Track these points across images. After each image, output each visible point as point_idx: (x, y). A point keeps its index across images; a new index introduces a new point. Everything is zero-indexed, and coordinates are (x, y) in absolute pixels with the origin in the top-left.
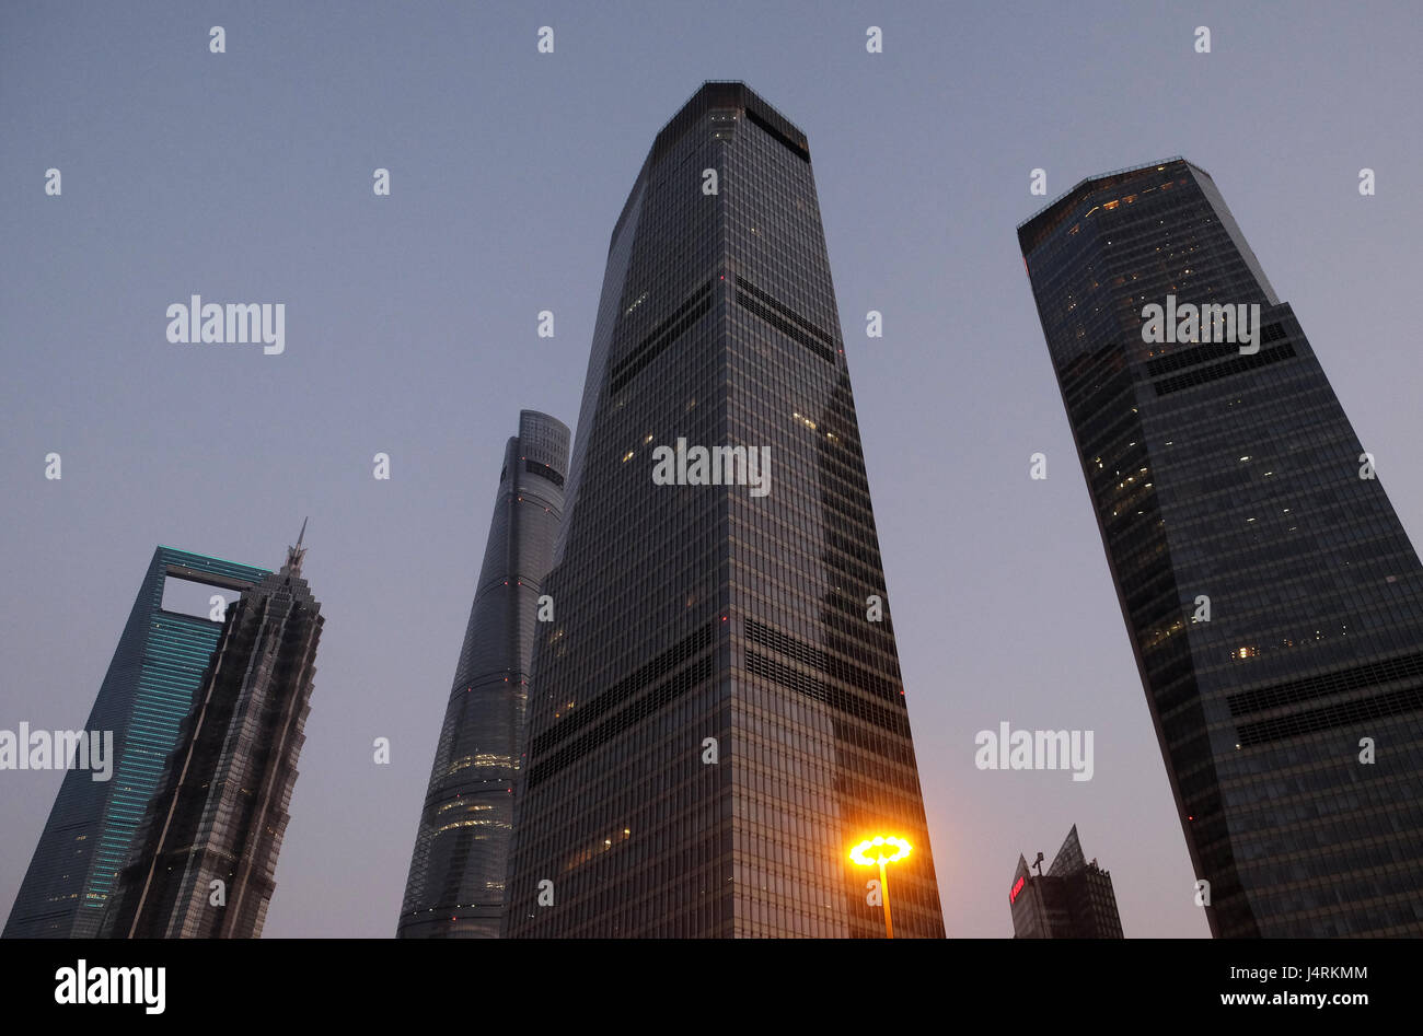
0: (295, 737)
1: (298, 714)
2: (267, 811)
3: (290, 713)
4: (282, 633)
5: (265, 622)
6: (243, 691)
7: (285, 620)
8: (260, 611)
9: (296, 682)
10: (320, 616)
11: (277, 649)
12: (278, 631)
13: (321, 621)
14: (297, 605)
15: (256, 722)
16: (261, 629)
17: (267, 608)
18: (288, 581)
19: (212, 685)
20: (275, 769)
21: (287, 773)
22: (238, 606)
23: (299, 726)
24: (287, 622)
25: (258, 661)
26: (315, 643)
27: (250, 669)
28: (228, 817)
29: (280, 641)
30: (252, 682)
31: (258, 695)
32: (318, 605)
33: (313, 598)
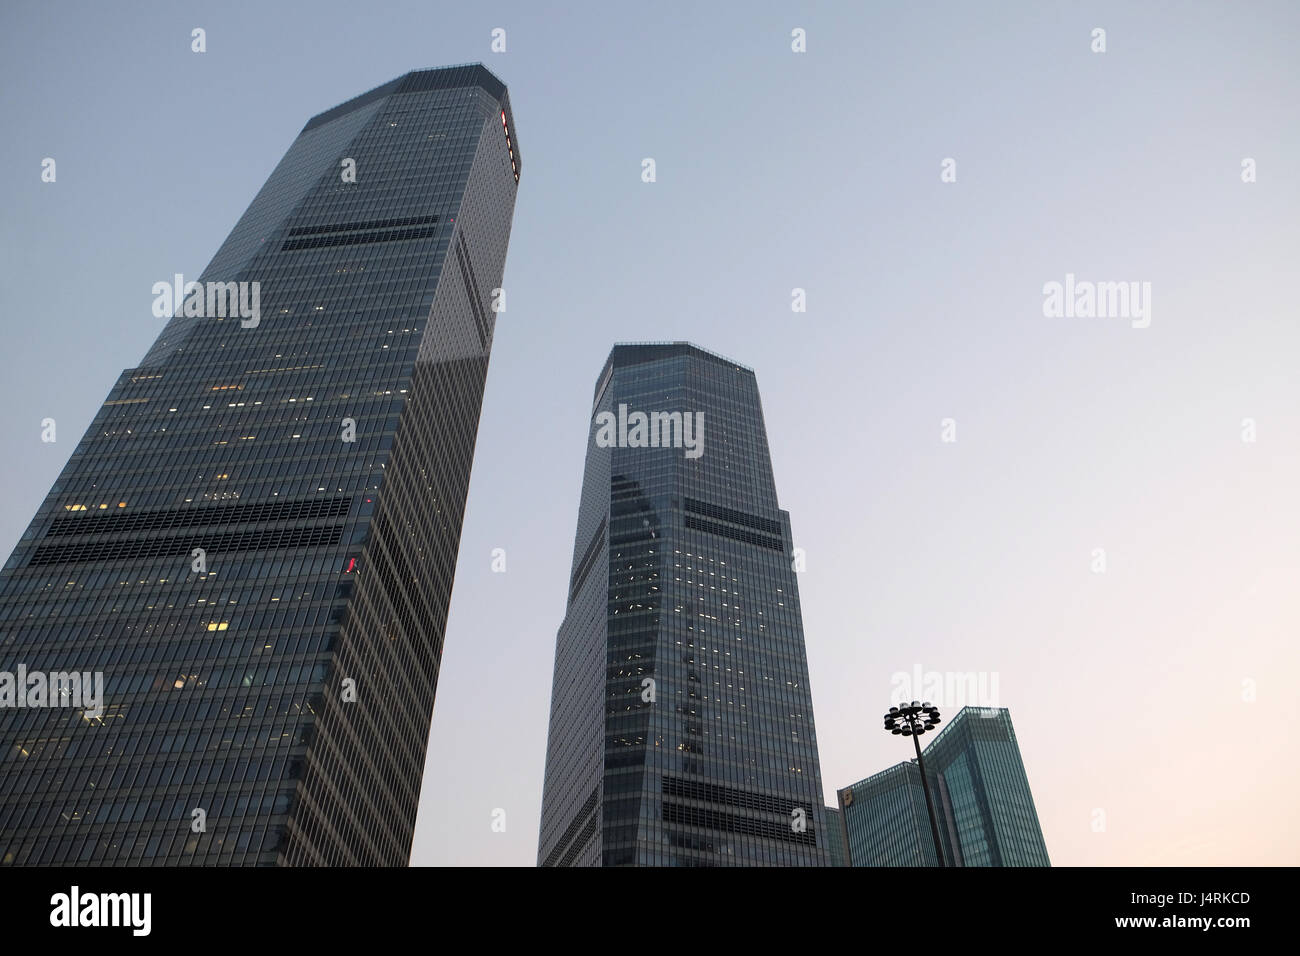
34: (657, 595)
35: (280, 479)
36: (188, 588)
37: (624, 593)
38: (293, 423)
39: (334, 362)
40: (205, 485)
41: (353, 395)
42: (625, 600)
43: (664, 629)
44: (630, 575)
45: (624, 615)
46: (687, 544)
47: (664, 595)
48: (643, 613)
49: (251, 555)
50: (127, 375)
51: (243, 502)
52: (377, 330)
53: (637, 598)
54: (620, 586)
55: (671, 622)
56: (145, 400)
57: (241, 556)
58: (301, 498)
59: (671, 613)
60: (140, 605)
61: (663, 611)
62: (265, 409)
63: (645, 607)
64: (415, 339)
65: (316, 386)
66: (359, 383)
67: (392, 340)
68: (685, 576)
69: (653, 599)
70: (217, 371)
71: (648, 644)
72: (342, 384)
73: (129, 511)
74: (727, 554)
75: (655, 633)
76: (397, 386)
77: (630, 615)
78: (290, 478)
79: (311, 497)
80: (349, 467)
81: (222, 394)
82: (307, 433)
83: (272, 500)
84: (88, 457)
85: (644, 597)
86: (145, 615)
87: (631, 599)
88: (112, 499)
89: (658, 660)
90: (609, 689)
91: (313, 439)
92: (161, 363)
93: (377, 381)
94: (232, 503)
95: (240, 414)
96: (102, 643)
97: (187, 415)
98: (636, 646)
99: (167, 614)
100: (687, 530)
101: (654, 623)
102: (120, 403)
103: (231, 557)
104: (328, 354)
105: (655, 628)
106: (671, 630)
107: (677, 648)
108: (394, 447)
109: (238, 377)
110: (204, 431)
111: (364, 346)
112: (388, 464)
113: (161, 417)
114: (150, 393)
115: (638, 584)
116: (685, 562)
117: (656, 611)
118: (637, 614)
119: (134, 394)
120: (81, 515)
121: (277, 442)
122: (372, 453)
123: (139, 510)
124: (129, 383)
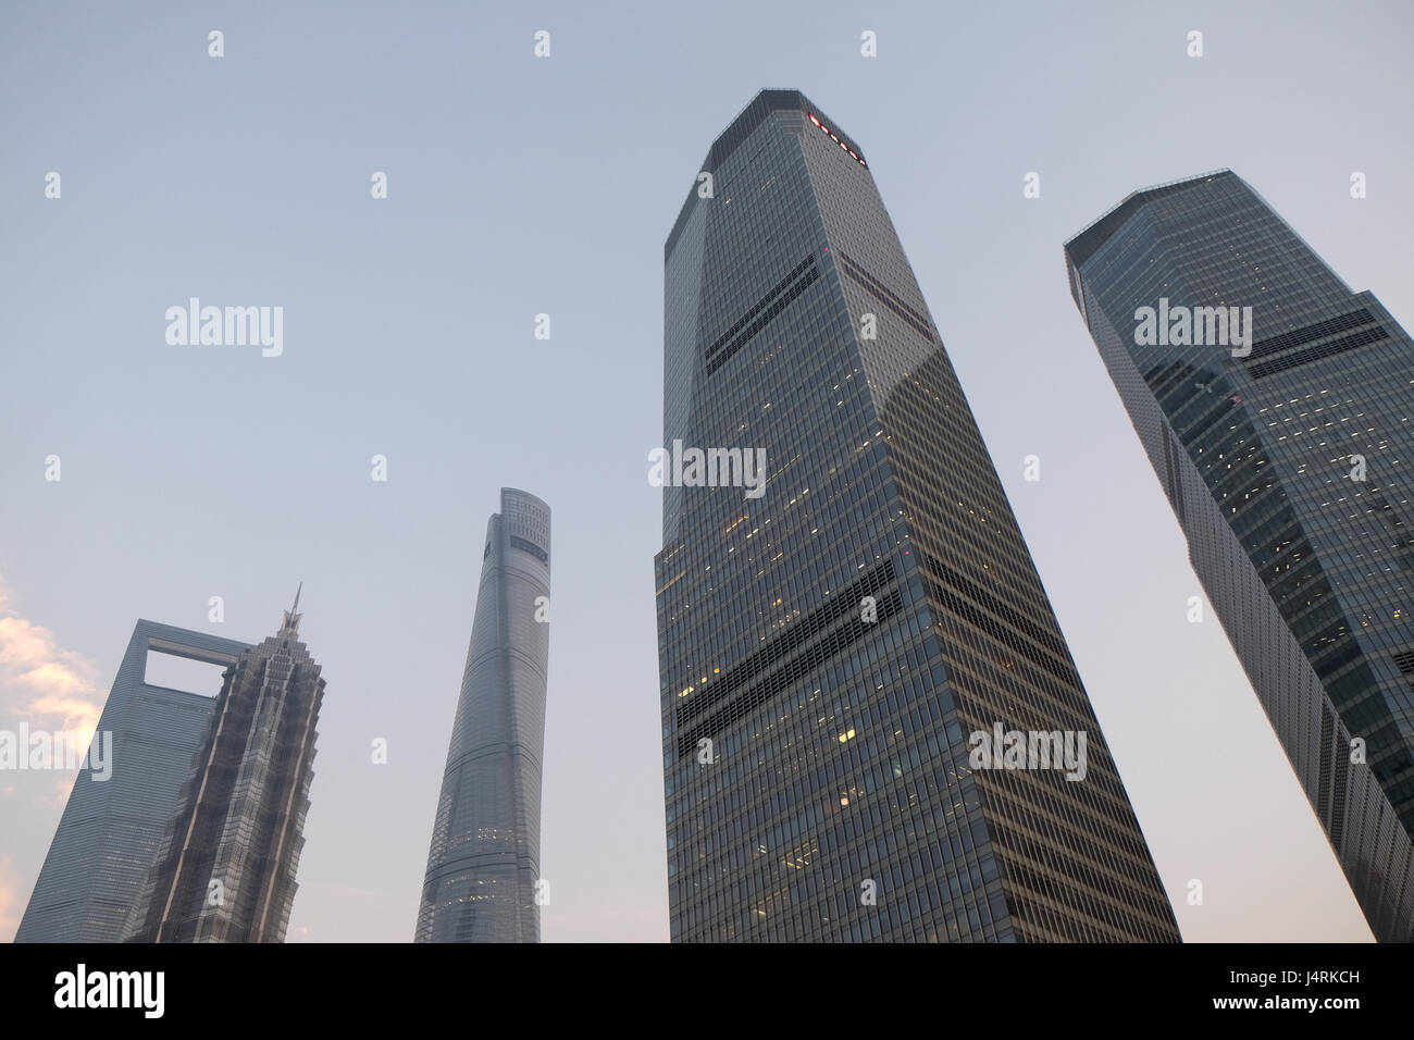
0: (301, 803)
1: (303, 780)
2: (276, 876)
3: (296, 776)
4: (284, 694)
5: (265, 685)
6: (247, 753)
7: (286, 683)
8: (261, 674)
9: (300, 744)
10: (321, 680)
11: (279, 712)
12: (280, 692)
13: (323, 684)
14: (297, 669)
15: (262, 785)
16: (263, 690)
17: (268, 670)
18: (286, 645)
19: (214, 748)
20: (283, 834)
21: (295, 840)
22: (237, 667)
23: (304, 791)
24: (288, 685)
25: (261, 722)
26: (318, 706)
27: (253, 731)
28: (237, 883)
29: (282, 703)
30: (256, 744)
31: (262, 757)
32: (319, 668)
33: (313, 661)
34: (1266, 469)
35: (823, 577)
36: (805, 714)
37: (1230, 487)
38: (804, 522)
39: (805, 446)
40: (767, 618)
41: (838, 466)
42: (1234, 493)
43: (1297, 499)
44: (1225, 464)
45: (1244, 509)
46: (1268, 396)
47: (1275, 463)
48: (1263, 495)
49: (838, 658)
50: (659, 559)
51: (805, 616)
52: (823, 393)
53: (1247, 483)
54: (1221, 482)
55: (1301, 488)
56: (683, 573)
57: (830, 663)
58: (849, 584)
59: (1294, 478)
60: (777, 749)
61: (1284, 481)
62: (775, 523)
63: (1262, 488)
64: (860, 379)
65: (804, 477)
66: (837, 450)
67: (842, 394)
68: (1287, 430)
69: (1265, 475)
70: (721, 514)
71: (1290, 525)
72: (823, 461)
73: (724, 673)
74: (1322, 379)
75: (1289, 509)
76: (870, 433)
77: (1250, 505)
78: (830, 572)
79: (857, 579)
80: (872, 532)
81: (736, 531)
82: (821, 524)
83: (827, 600)
84: (671, 645)
85: (1254, 478)
86: (785, 755)
87: (1241, 488)
88: (706, 670)
89: (1310, 536)
90: (1275, 594)
91: (829, 526)
92: (677, 535)
93: (850, 440)
94: (798, 621)
95: (760, 539)
96: (766, 796)
97: (720, 566)
98: (1276, 535)
99: (801, 746)
100: (1259, 381)
101: (1282, 500)
102: (667, 587)
103: (822, 668)
104: (797, 442)
105: (1286, 504)
106: (1306, 496)
107: (1326, 511)
108: (900, 490)
109: (739, 509)
110: (740, 572)
111: (821, 415)
112: (904, 508)
113: (702, 580)
114: (683, 565)
115: (1238, 469)
116: (1277, 416)
117: (1277, 485)
118: (1256, 500)
119: (672, 572)
120: (692, 697)
121: (801, 546)
122: (885, 507)
123: (730, 668)
124: (665, 566)
